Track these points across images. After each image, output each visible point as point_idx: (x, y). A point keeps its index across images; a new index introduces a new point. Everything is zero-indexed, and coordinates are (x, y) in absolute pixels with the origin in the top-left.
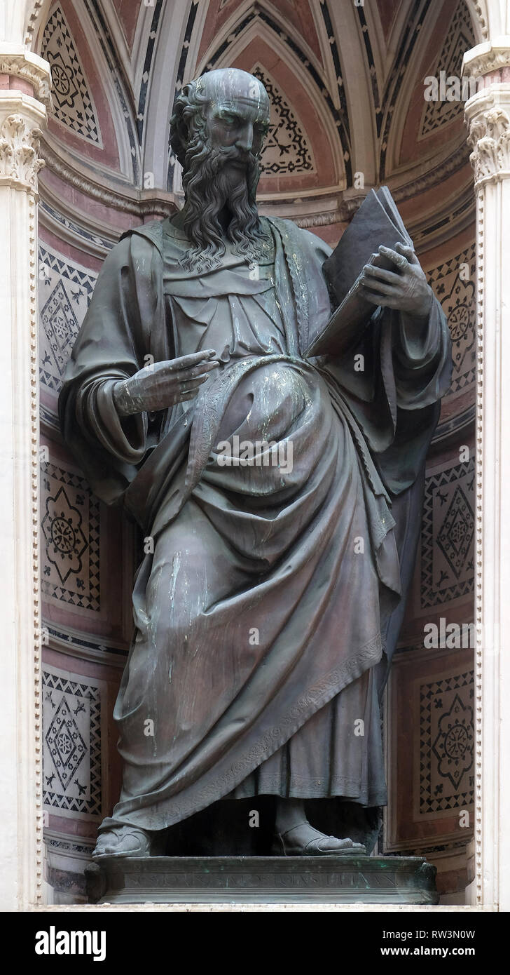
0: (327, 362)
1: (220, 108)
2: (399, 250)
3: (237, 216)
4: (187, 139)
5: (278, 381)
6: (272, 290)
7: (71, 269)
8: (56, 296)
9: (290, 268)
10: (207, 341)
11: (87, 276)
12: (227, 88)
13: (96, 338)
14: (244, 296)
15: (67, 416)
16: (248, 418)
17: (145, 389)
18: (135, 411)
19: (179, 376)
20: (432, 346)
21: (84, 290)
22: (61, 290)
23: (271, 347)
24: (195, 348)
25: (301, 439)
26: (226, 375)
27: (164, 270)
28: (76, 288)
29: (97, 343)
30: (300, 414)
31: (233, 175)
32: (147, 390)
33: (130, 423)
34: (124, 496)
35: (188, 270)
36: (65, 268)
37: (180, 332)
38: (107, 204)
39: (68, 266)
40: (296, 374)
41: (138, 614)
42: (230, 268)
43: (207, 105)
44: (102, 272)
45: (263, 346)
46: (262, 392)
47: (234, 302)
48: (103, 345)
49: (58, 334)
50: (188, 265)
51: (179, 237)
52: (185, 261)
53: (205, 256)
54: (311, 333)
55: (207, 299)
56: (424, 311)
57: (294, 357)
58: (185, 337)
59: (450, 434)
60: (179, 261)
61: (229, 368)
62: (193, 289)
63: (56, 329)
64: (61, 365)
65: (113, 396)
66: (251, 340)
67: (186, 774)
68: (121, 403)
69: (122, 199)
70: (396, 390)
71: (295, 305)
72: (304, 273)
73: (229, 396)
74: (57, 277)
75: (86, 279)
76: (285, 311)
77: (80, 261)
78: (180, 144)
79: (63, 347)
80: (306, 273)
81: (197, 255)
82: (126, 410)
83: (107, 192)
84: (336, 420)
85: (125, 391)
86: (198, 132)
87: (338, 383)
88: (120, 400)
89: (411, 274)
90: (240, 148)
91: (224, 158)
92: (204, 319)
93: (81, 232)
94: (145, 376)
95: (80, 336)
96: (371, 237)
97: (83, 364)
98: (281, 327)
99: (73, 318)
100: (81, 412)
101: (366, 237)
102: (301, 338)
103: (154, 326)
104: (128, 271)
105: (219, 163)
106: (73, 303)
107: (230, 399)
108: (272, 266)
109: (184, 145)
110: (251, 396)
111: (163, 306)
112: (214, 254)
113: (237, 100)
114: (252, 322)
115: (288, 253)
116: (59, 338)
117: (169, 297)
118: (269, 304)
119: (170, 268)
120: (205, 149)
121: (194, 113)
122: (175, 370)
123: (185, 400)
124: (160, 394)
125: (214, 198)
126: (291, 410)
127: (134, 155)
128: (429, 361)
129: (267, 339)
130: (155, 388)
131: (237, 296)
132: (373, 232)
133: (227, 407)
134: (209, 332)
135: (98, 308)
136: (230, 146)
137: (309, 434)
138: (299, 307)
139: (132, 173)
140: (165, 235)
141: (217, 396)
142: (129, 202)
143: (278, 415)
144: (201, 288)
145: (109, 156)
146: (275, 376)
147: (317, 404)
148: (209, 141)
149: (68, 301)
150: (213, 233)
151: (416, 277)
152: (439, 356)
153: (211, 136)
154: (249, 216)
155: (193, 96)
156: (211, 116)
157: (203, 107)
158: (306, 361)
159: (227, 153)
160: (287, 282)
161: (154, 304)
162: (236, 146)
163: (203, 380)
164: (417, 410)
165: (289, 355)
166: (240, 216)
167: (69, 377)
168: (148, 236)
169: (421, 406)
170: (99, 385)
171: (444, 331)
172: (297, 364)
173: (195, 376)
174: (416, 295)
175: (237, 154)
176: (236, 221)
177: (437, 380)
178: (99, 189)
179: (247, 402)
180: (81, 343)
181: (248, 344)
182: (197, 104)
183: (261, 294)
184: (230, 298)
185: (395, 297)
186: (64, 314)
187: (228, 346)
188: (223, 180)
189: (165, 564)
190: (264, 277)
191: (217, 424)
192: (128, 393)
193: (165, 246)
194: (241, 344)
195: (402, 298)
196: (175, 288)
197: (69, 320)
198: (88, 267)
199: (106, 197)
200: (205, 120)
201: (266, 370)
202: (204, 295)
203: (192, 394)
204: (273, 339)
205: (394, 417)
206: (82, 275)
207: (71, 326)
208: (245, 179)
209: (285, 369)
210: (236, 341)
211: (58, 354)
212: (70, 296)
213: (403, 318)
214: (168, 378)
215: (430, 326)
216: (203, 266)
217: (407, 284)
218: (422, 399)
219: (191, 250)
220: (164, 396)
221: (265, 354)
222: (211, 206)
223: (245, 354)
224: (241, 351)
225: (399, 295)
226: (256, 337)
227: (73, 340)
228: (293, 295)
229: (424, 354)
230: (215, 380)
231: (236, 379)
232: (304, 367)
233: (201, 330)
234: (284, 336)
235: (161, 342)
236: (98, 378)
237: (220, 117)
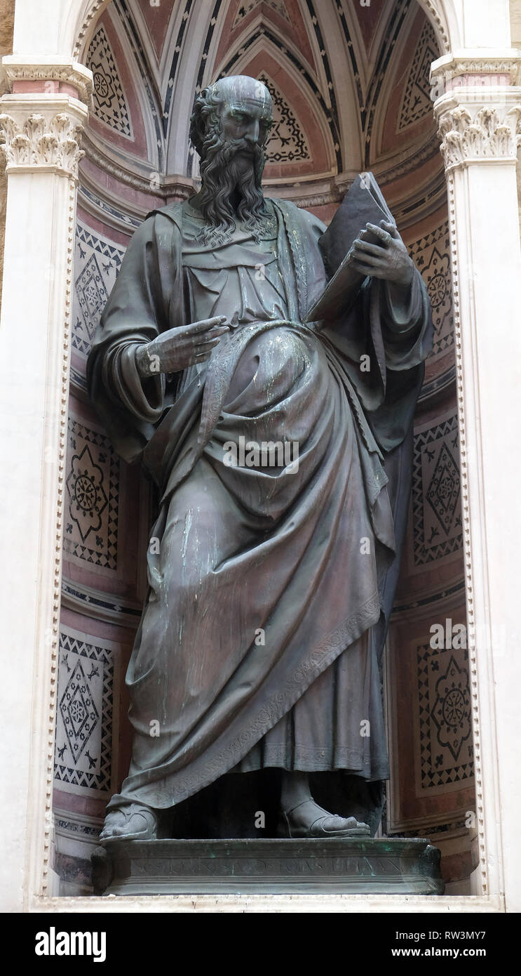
0: (323, 327)
1: (232, 107)
2: (383, 227)
3: (246, 198)
4: (204, 133)
5: (281, 345)
6: (275, 262)
7: (104, 244)
8: (89, 268)
9: (291, 242)
10: (219, 307)
11: (116, 251)
12: (238, 91)
13: (122, 306)
14: (250, 267)
15: (94, 377)
16: (254, 379)
18: (154, 373)
19: (194, 340)
21: (114, 262)
22: (93, 263)
23: (275, 313)
24: (209, 314)
25: (302, 398)
26: (235, 339)
27: (182, 245)
28: (107, 261)
29: (123, 311)
30: (300, 375)
31: (242, 163)
32: (165, 353)
33: (150, 383)
34: (142, 454)
35: (203, 245)
36: (98, 243)
37: (196, 300)
39: (101, 242)
40: (297, 338)
41: (152, 573)
42: (240, 242)
43: (221, 105)
44: (131, 246)
45: (268, 312)
46: (267, 354)
47: (242, 272)
48: (128, 312)
49: (89, 302)
50: (203, 241)
51: (195, 215)
52: (201, 236)
53: (218, 233)
54: (309, 300)
55: (220, 270)
56: (407, 280)
57: (294, 323)
58: (200, 304)
59: (434, 393)
60: (196, 237)
61: (237, 332)
62: (208, 261)
63: (88, 298)
64: (91, 331)
65: (136, 359)
66: (257, 307)
67: (194, 744)
68: (142, 365)
70: (386, 354)
71: (295, 275)
73: (237, 358)
74: (91, 251)
75: (116, 253)
76: (286, 281)
77: (111, 238)
78: (198, 137)
79: (93, 314)
80: (304, 247)
81: (211, 232)
82: (146, 372)
84: (333, 380)
85: (146, 355)
86: (213, 127)
87: (334, 346)
88: (142, 363)
89: (396, 248)
90: (248, 141)
91: (235, 148)
92: (217, 288)
93: (113, 212)
94: (165, 340)
95: (109, 303)
96: (360, 216)
97: (109, 329)
98: (283, 295)
99: (103, 288)
100: (107, 376)
101: (355, 216)
102: (301, 305)
103: (173, 294)
104: (152, 245)
105: (231, 152)
106: (104, 274)
107: (239, 360)
108: (275, 241)
109: (202, 138)
110: (257, 358)
111: (181, 277)
112: (226, 230)
113: (246, 101)
114: (258, 291)
115: (288, 230)
116: (90, 306)
117: (187, 269)
118: (273, 275)
119: (187, 243)
120: (219, 142)
121: (210, 111)
122: (191, 334)
123: (199, 362)
124: (177, 356)
125: (225, 182)
126: (293, 371)
127: (160, 146)
128: (413, 325)
129: (271, 306)
130: (173, 352)
131: (245, 268)
132: (361, 211)
133: (236, 368)
134: (221, 300)
135: (124, 278)
136: (240, 139)
137: (308, 394)
138: (298, 277)
140: (185, 215)
141: (227, 359)
143: (281, 377)
144: (215, 260)
146: (278, 339)
147: (316, 365)
148: (223, 135)
149: (99, 272)
150: (225, 213)
151: (400, 250)
152: (422, 320)
153: (224, 130)
154: (256, 198)
155: (210, 98)
156: (224, 114)
157: (218, 107)
158: (305, 326)
159: (237, 145)
160: (288, 255)
161: (174, 275)
162: (245, 139)
163: (215, 344)
164: (404, 371)
165: (290, 321)
166: (248, 198)
167: (98, 341)
168: (169, 215)
169: (407, 367)
170: (123, 349)
171: (425, 299)
172: (297, 328)
173: (208, 340)
174: (400, 266)
175: (246, 146)
176: (244, 202)
177: (421, 343)
179: (254, 364)
180: (109, 309)
181: (255, 311)
182: (213, 105)
183: (266, 265)
184: (239, 269)
185: (381, 267)
186: (96, 284)
187: (237, 313)
188: (234, 167)
189: (178, 522)
190: (268, 250)
191: (227, 384)
192: (149, 356)
193: (184, 224)
194: (249, 311)
195: (388, 269)
196: (191, 261)
197: (99, 289)
198: (118, 242)
200: (219, 118)
201: (270, 334)
202: (216, 267)
203: (205, 357)
204: (276, 306)
205: (384, 378)
206: (113, 250)
207: (101, 295)
208: (252, 167)
209: (286, 333)
210: (244, 308)
211: (88, 320)
212: (101, 268)
213: (389, 288)
214: (184, 342)
215: (413, 293)
216: (216, 242)
217: (391, 257)
218: (408, 360)
219: (206, 228)
220: (181, 359)
221: (269, 320)
222: (224, 189)
223: (252, 320)
224: (249, 317)
225: (385, 267)
226: (261, 304)
227: (102, 307)
228: (293, 266)
229: (409, 319)
230: (226, 344)
231: (244, 342)
232: (304, 331)
233: (214, 298)
234: (286, 303)
235: (179, 309)
236: (123, 342)
237: (232, 115)
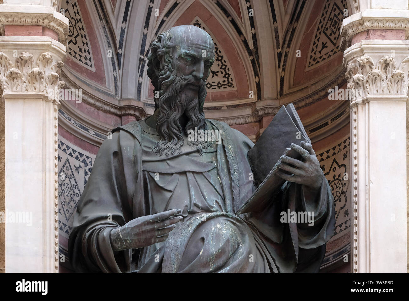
0: (251, 216)
1: (183, 51)
2: (303, 146)
3: (192, 121)
4: (159, 70)
5: (220, 230)
6: (216, 169)
7: (74, 151)
8: (65, 169)
9: (227, 155)
10: (172, 202)
11: (84, 156)
12: (188, 38)
13: (95, 199)
14: (197, 173)
15: (75, 250)
16: (201, 253)
17: (133, 234)
18: (125, 248)
19: (156, 226)
20: (322, 207)
21: (83, 165)
22: (67, 165)
23: (215, 206)
25: (237, 268)
26: (185, 225)
27: (142, 155)
28: (78, 163)
29: (96, 202)
30: (235, 251)
31: (190, 94)
32: (134, 235)
33: (121, 256)
35: (159, 155)
36: (70, 150)
37: (153, 195)
38: (98, 108)
39: (72, 149)
40: (232, 225)
42: (187, 154)
43: (174, 48)
44: (99, 155)
45: (210, 206)
46: (210, 236)
47: (190, 176)
48: (100, 203)
49: (65, 194)
50: (159, 152)
51: (152, 133)
52: (157, 149)
53: (171, 146)
54: (241, 197)
55: (172, 174)
56: (317, 185)
57: (230, 214)
58: (157, 200)
60: (153, 149)
61: (187, 220)
62: (163, 167)
63: (64, 191)
64: (67, 215)
65: (110, 239)
66: (202, 202)
68: (116, 243)
69: (108, 105)
70: (298, 237)
71: (231, 179)
72: (236, 158)
73: (188, 239)
74: (65, 156)
75: (84, 157)
76: (224, 183)
77: (80, 146)
78: (154, 72)
79: (69, 203)
80: (237, 158)
81: (164, 145)
82: (119, 247)
83: (98, 100)
84: (259, 255)
85: (119, 235)
86: (167, 65)
87: (259, 231)
88: (115, 241)
89: (311, 161)
90: (195, 77)
91: (184, 82)
92: (170, 188)
93: (81, 127)
94: (133, 226)
95: (83, 196)
96: (282, 136)
97: (86, 215)
98: (221, 194)
99: (75, 183)
100: (86, 248)
101: (279, 136)
102: (235, 201)
103: (136, 192)
104: (118, 154)
105: (181, 85)
106: (75, 173)
107: (189, 240)
108: (214, 153)
109: (157, 73)
110: (203, 239)
111: (142, 178)
112: (176, 144)
113: (194, 46)
114: (202, 190)
115: (225, 145)
116: (66, 197)
117: (146, 173)
118: (214, 179)
119: (146, 153)
120: (172, 77)
121: (165, 53)
122: (154, 222)
123: (159, 241)
124: (143, 237)
125: (177, 108)
126: (230, 249)
127: (115, 76)
128: (320, 217)
129: (213, 202)
130: (140, 234)
131: (192, 173)
132: (284, 133)
133: (187, 246)
134: (174, 196)
135: (96, 178)
136: (188, 75)
137: (242, 265)
138: (233, 181)
139: (114, 88)
140: (143, 132)
141: (180, 239)
142: (112, 107)
143: (221, 252)
144: (168, 167)
145: (99, 77)
146: (219, 226)
147: (247, 245)
148: (175, 71)
149: (72, 172)
150: (176, 131)
151: (314, 163)
152: (327, 214)
153: (176, 68)
154: (199, 120)
155: (164, 42)
156: (176, 56)
157: (171, 50)
158: (238, 216)
159: (186, 80)
160: (225, 164)
161: (136, 177)
162: (192, 75)
163: (171, 229)
164: (312, 249)
165: (227, 212)
166: (194, 120)
167: (77, 224)
168: (132, 132)
169: (314, 246)
170: (100, 230)
171: (330, 198)
172: (232, 218)
173: (167, 226)
174: (314, 175)
175: (193, 80)
176: (190, 124)
177: (326, 230)
178: (93, 98)
179: (200, 243)
181: (200, 205)
182: (167, 48)
183: (208, 171)
184: (188, 174)
185: (300, 176)
186: (70, 180)
187: (186, 206)
188: (183, 97)
190: (210, 160)
192: (121, 236)
193: (143, 138)
194: (195, 205)
196: (149, 166)
197: (73, 185)
198: (85, 149)
199: (98, 104)
200: (172, 58)
201: (212, 222)
202: (169, 171)
203: (163, 238)
204: (216, 201)
205: (297, 254)
206: (81, 155)
207: (74, 189)
208: (197, 96)
209: (224, 222)
210: (192, 202)
211: (65, 207)
212: (74, 169)
213: (304, 190)
214: (149, 227)
215: (322, 194)
216: (169, 153)
217: (308, 168)
218: (315, 242)
219: (161, 142)
220: (146, 239)
221: (211, 212)
222: (175, 114)
223: (198, 211)
224: (196, 209)
225: (302, 175)
226: (205, 200)
227: (77, 199)
228: (229, 172)
229: (318, 213)
230: (179, 229)
231: (192, 228)
232: (237, 220)
233: (168, 195)
234: (224, 200)
235: (140, 202)
236: (98, 225)
237: (183, 57)
